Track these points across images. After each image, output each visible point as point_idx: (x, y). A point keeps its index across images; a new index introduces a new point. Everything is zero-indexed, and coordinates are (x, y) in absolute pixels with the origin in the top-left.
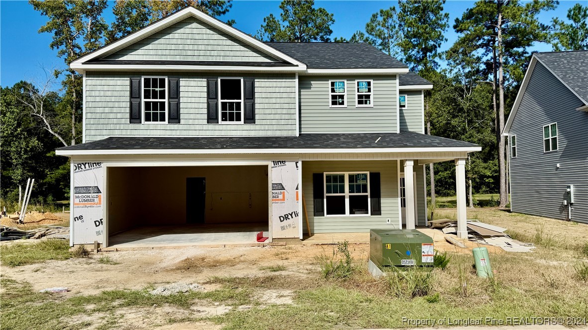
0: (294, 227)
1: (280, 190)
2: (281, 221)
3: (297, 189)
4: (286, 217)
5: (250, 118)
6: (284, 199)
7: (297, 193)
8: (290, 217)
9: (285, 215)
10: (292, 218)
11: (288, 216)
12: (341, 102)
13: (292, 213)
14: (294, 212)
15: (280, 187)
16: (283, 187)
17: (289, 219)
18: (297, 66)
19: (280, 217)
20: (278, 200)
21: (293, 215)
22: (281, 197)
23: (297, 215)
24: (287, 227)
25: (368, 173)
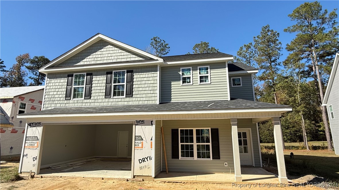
0: (148, 168)
1: (140, 140)
2: (140, 163)
3: (151, 140)
4: (143, 160)
5: (130, 94)
6: (142, 147)
7: (151, 142)
8: (146, 160)
9: (143, 159)
10: (147, 161)
11: (145, 159)
12: (188, 81)
13: (148, 157)
14: (149, 157)
15: (140, 138)
16: (142, 139)
17: (145, 161)
18: (157, 60)
19: (139, 160)
20: (139, 148)
21: (148, 159)
22: (140, 145)
23: (151, 159)
24: (143, 167)
25: (210, 129)
